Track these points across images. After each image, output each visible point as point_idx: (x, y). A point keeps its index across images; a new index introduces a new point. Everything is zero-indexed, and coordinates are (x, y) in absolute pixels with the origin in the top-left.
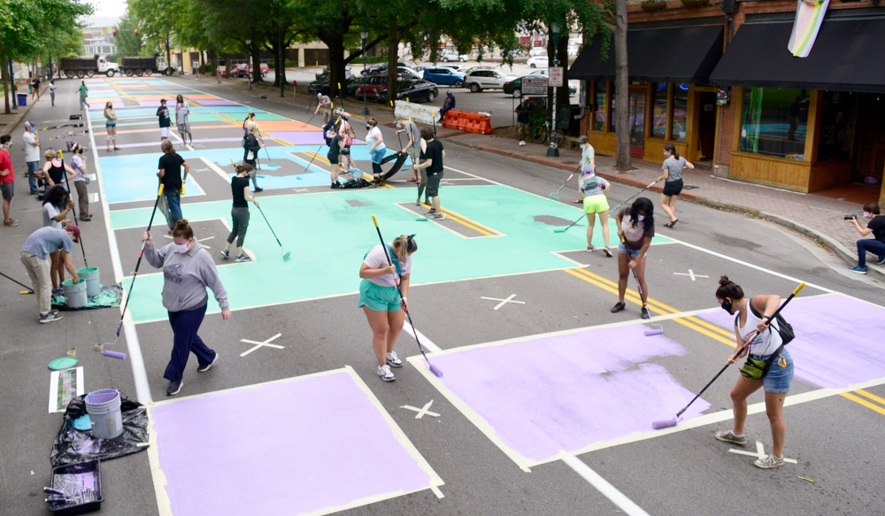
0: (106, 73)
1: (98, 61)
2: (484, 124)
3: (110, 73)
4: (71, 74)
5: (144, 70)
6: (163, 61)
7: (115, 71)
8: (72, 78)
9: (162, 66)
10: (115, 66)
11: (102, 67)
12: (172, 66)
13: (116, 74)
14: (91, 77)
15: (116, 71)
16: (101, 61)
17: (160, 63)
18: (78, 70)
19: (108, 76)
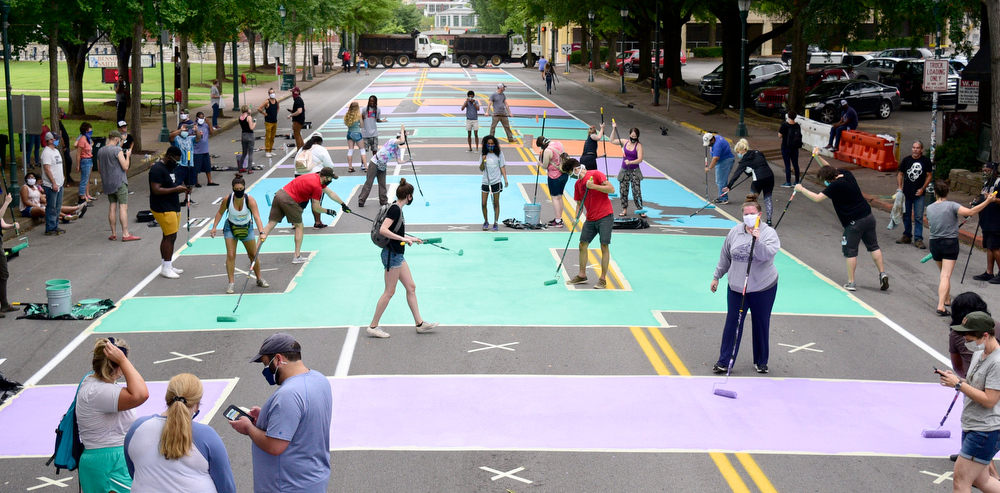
0: (427, 60)
1: (417, 40)
2: (882, 153)
3: (435, 60)
4: (373, 60)
5: (488, 57)
6: (519, 42)
7: (442, 58)
8: (374, 67)
9: (519, 50)
10: (442, 48)
11: (422, 51)
12: (533, 51)
13: (446, 63)
14: (403, 66)
15: (444, 58)
16: (421, 41)
17: (515, 46)
18: (385, 55)
19: (432, 66)
